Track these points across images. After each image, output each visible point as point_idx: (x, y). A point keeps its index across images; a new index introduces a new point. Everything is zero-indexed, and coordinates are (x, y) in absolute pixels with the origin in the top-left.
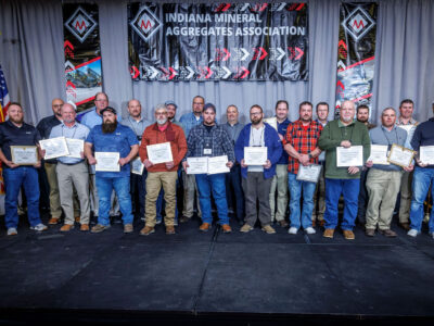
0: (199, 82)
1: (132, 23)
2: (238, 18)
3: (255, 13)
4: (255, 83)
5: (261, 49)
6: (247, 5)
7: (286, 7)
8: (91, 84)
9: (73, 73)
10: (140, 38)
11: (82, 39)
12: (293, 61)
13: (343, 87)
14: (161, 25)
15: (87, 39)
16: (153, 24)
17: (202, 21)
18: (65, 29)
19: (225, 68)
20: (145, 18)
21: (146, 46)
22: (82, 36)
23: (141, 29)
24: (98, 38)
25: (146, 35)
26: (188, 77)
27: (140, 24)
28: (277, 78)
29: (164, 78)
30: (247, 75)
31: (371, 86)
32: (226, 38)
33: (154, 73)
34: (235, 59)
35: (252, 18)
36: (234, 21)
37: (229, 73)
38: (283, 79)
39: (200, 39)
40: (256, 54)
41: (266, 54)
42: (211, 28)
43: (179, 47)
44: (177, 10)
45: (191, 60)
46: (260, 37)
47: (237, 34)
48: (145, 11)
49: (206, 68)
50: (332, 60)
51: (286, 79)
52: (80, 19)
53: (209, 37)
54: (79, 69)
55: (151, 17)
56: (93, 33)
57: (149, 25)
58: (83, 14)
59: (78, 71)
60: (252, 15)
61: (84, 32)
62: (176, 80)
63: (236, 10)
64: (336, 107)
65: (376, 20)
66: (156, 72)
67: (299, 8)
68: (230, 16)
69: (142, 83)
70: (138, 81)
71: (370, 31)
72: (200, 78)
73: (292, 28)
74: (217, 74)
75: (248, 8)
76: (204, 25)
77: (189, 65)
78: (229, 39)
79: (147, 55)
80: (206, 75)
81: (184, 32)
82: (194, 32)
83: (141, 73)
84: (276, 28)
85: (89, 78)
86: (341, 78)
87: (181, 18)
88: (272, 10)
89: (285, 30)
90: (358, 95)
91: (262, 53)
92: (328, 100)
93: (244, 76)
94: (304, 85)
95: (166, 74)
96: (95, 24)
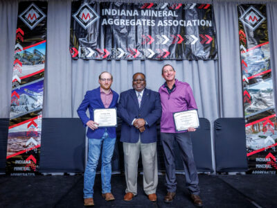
0: (129, 61)
1: (75, 16)
2: (159, 14)
3: (173, 11)
4: (175, 62)
5: (178, 35)
6: (166, 4)
7: (196, 7)
8: (36, 62)
9: (21, 53)
10: (80, 26)
11: (32, 27)
12: (204, 44)
13: (246, 65)
14: (98, 17)
15: (36, 27)
16: (91, 16)
17: (131, 15)
18: (19, 19)
19: (150, 50)
20: (86, 12)
21: (84, 33)
22: (32, 24)
23: (81, 20)
24: (45, 26)
25: (86, 24)
27: (81, 16)
28: (192, 57)
29: (99, 57)
30: (167, 54)
31: (269, 63)
32: (150, 27)
33: (91, 53)
34: (158, 43)
35: (170, 14)
36: (156, 16)
37: (153, 54)
38: (197, 59)
39: (129, 28)
40: (174, 39)
41: (182, 40)
42: (139, 20)
43: (112, 33)
44: (111, 6)
45: (122, 43)
46: (177, 27)
47: (159, 25)
48: (86, 7)
49: (134, 50)
50: (235, 44)
51: (200, 59)
52: (32, 12)
53: (136, 27)
54: (27, 50)
55: (91, 11)
56: (41, 22)
57: (88, 17)
58: (35, 9)
59: (26, 52)
60: (170, 11)
61: (34, 22)
62: (109, 61)
63: (158, 8)
64: (243, 81)
65: (266, 16)
66: (92, 52)
67: (206, 8)
68: (153, 12)
69: (80, 61)
70: (76, 60)
71: (262, 24)
72: (130, 58)
73: (202, 21)
74: (143, 54)
75: (167, 6)
76: (132, 18)
77: (120, 47)
78: (152, 29)
79: (86, 39)
80: (134, 55)
81: (117, 22)
82: (125, 23)
83: (79, 53)
84: (189, 21)
85: (35, 57)
86: (244, 58)
87: (114, 12)
88: (186, 8)
89: (197, 23)
90: (259, 71)
91: (179, 39)
92: (235, 75)
93: (166, 56)
94: (215, 63)
95: (100, 54)
96: (44, 16)
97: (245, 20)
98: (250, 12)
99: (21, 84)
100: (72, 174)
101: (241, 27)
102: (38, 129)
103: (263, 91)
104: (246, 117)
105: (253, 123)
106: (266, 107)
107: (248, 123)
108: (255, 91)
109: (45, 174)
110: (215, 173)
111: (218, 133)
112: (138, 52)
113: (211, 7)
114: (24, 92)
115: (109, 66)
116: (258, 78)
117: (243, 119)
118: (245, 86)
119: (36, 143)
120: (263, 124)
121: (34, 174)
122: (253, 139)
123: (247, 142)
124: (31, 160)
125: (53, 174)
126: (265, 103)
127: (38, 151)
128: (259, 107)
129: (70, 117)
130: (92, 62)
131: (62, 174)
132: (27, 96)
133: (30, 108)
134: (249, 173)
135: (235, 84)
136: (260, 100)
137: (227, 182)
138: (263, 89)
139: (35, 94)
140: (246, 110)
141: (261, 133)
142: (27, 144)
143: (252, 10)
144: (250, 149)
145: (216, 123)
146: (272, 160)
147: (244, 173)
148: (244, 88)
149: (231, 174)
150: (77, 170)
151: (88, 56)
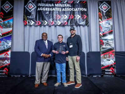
0: (49, 26)
1: (26, 6)
2: (63, 5)
3: (69, 4)
4: (69, 27)
5: (72, 15)
6: (66, 1)
7: (80, 2)
8: (9, 27)
9: (2, 23)
10: (28, 11)
11: (7, 12)
12: (83, 19)
13: (102, 28)
14: (36, 7)
15: (9, 12)
16: (33, 6)
18: (1, 8)
19: (59, 21)
20: (30, 5)
21: (30, 14)
23: (28, 8)
24: (13, 11)
25: (30, 10)
26: (45, 24)
27: (28, 6)
28: (77, 25)
29: (36, 25)
30: (66, 23)
31: (112, 27)
34: (62, 18)
35: (68, 5)
36: (62, 6)
37: (60, 23)
38: (80, 25)
39: (50, 12)
40: (70, 17)
41: (73, 17)
42: (54, 8)
43: (42, 14)
44: (42, 2)
45: (46, 18)
46: (71, 11)
47: (63, 10)
48: (30, 2)
49: (52, 21)
50: (97, 19)
52: (7, 5)
53: (53, 11)
55: (33, 4)
56: (11, 10)
59: (4, 22)
60: (68, 4)
61: (8, 9)
62: (41, 26)
63: (62, 3)
64: (100, 35)
65: (111, 6)
66: (33, 22)
67: (84, 3)
68: (60, 4)
69: (28, 26)
70: (26, 26)
71: (109, 10)
73: (82, 8)
74: (56, 23)
75: (67, 2)
76: (51, 7)
77: (46, 20)
78: (60, 12)
79: (30, 16)
80: (52, 24)
81: (44, 9)
82: (48, 9)
83: (27, 23)
84: (76, 9)
85: (8, 25)
86: (101, 25)
87: (43, 5)
88: (75, 3)
89: (80, 9)
90: (107, 31)
91: (72, 17)
92: (97, 32)
94: (88, 27)
95: (37, 23)
96: (12, 7)
97: (101, 8)
98: (103, 4)
99: (2, 37)
100: (24, 76)
101: (99, 11)
102: (9, 56)
103: (109, 40)
104: (101, 51)
105: (104, 54)
106: (110, 47)
107: (102, 54)
108: (106, 40)
109: (12, 76)
110: (87, 76)
111: (88, 58)
113: (86, 2)
114: (3, 40)
116: (107, 34)
117: (100, 52)
119: (8, 63)
120: (109, 54)
121: (7, 76)
122: (104, 61)
123: (101, 62)
124: (6, 70)
125: (16, 76)
126: (110, 45)
127: (9, 66)
128: (107, 47)
129: (24, 51)
130: (33, 27)
132: (4, 42)
133: (6, 47)
134: (102, 76)
135: (97, 36)
136: (107, 44)
137: (91, 80)
138: (109, 39)
139: (8, 41)
140: (101, 48)
141: (108, 59)
142: (4, 63)
143: (104, 3)
144: (103, 65)
145: (88, 54)
146: (113, 70)
147: (100, 76)
148: (101, 38)
149: (94, 76)
150: (26, 74)
151: (31, 24)
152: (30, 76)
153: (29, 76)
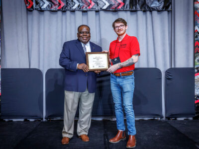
0: (84, 12)
4: (129, 13)
19: (104, 0)
26: (74, 8)
28: (146, 9)
29: (53, 9)
30: (122, 5)
37: (108, 4)
38: (151, 10)
49: (89, 1)
51: (154, 9)
62: (64, 12)
66: (47, 3)
69: (35, 12)
70: (31, 11)
72: (84, 9)
74: (98, 5)
80: (89, 6)
83: (34, 4)
86: (197, 9)
93: (120, 7)
94: (168, 14)
95: (55, 5)
100: (32, 120)
104: (196, 67)
109: (6, 120)
110: (164, 119)
111: (169, 82)
112: (93, 3)
115: (64, 17)
117: (193, 69)
118: (196, 37)
123: (196, 90)
125: (14, 120)
129: (28, 67)
130: (47, 13)
131: (22, 120)
137: (175, 126)
140: (196, 60)
145: (168, 72)
147: (191, 119)
148: (196, 39)
149: (179, 119)
150: (36, 116)
151: (42, 7)
152: (44, 120)
153: (42, 119)
